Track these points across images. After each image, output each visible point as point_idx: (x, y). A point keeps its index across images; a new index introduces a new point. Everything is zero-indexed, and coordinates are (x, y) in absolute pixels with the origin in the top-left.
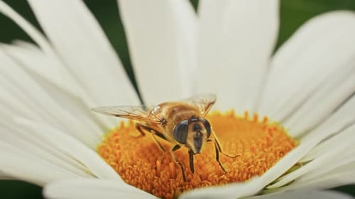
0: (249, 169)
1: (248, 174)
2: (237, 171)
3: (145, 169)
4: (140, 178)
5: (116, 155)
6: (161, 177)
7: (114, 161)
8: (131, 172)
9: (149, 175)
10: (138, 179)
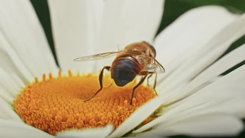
0: (121, 118)
1: (119, 121)
2: (111, 119)
3: (45, 113)
4: (40, 120)
5: (26, 102)
6: (56, 119)
7: (25, 106)
8: (35, 115)
9: (47, 118)
10: (39, 120)
